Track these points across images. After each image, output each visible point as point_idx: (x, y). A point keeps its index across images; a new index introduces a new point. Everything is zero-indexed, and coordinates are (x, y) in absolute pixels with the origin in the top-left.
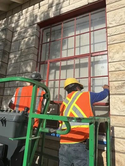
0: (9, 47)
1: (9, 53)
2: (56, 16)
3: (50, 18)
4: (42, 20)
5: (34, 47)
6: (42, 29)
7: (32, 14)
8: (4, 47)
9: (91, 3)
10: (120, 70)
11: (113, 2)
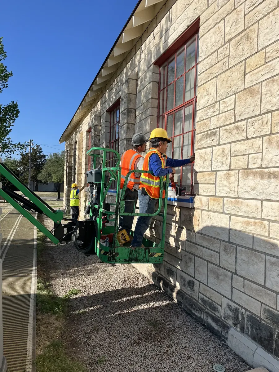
0: (134, 102)
1: (135, 110)
2: (166, 50)
3: (162, 55)
4: (156, 58)
5: (152, 98)
6: (161, 68)
7: (149, 50)
8: (128, 104)
9: (190, 25)
10: (203, 120)
11: (204, 22)
